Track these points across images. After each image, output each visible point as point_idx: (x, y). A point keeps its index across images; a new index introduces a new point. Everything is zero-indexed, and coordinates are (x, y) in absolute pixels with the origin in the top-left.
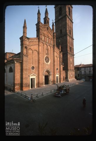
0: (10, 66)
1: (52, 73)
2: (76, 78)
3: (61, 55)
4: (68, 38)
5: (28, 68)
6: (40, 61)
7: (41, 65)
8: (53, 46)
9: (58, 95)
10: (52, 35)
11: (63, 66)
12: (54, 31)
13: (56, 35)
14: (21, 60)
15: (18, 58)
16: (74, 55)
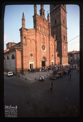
0: (12, 53)
1: (48, 59)
2: (69, 63)
3: (56, 43)
4: (62, 27)
5: (27, 55)
6: (37, 49)
7: (39, 52)
8: (48, 36)
9: (53, 78)
10: (47, 25)
11: (58, 53)
12: (49, 22)
13: (51, 25)
14: (21, 49)
15: (18, 47)
16: (67, 43)
